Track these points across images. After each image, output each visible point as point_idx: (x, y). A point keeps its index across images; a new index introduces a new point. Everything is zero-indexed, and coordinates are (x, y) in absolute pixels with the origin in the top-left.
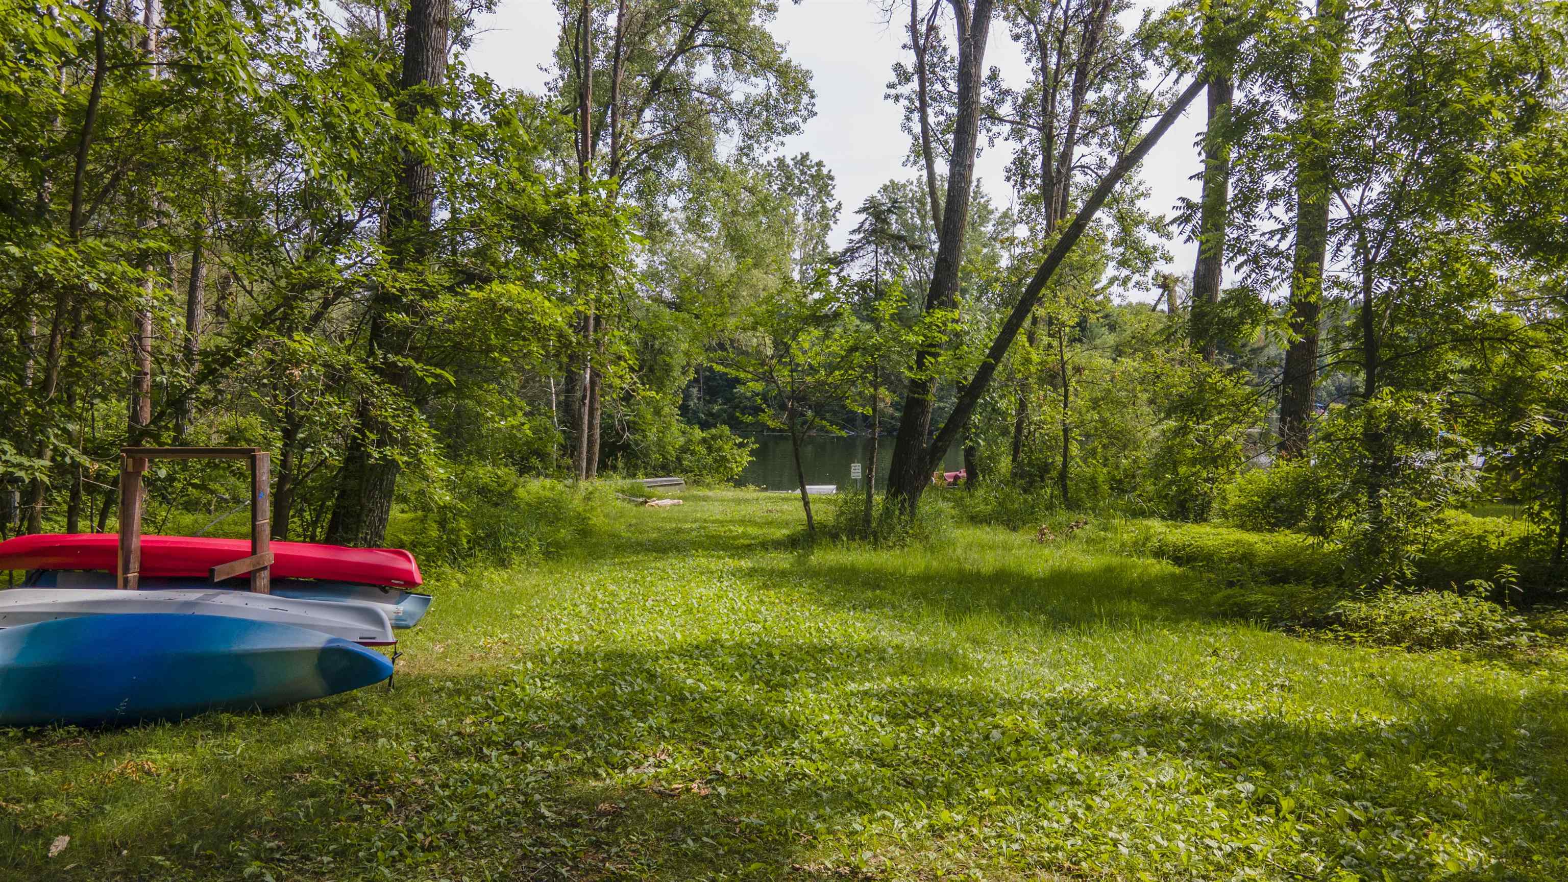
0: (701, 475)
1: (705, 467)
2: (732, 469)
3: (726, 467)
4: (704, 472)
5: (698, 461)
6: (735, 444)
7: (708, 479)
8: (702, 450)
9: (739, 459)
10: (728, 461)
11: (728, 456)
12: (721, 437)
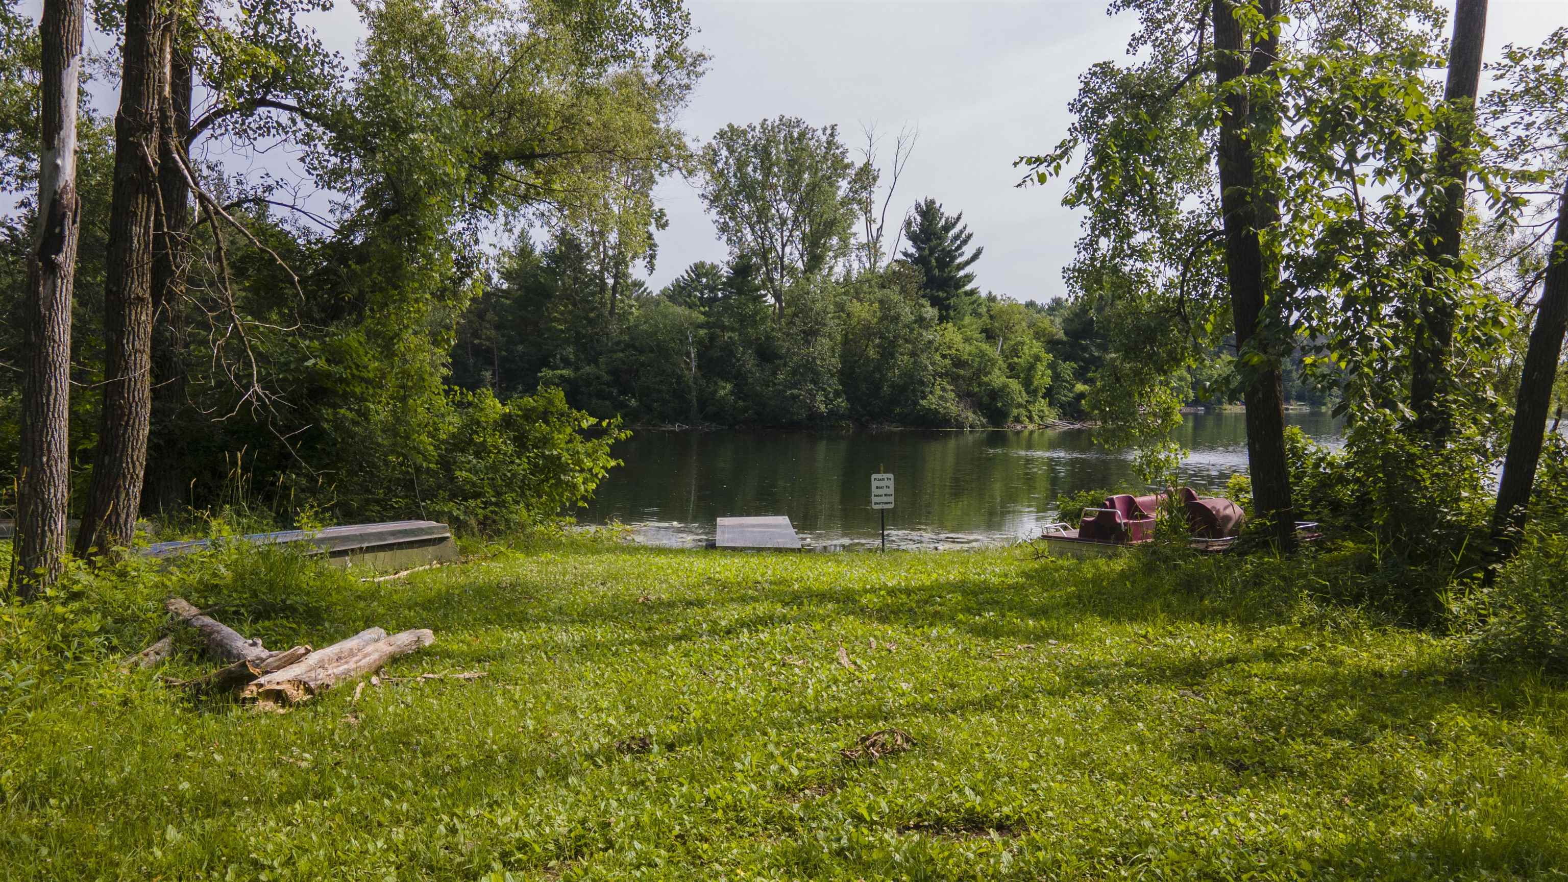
0: (501, 504)
1: (509, 484)
2: (574, 486)
3: (559, 482)
4: (508, 497)
5: (494, 468)
6: (581, 431)
7: (520, 514)
8: (503, 444)
9: (588, 463)
10: (564, 469)
11: (566, 457)
12: (545, 416)
